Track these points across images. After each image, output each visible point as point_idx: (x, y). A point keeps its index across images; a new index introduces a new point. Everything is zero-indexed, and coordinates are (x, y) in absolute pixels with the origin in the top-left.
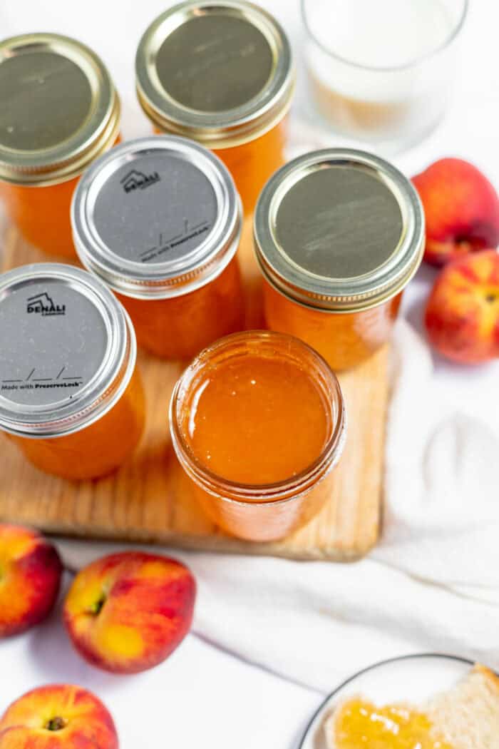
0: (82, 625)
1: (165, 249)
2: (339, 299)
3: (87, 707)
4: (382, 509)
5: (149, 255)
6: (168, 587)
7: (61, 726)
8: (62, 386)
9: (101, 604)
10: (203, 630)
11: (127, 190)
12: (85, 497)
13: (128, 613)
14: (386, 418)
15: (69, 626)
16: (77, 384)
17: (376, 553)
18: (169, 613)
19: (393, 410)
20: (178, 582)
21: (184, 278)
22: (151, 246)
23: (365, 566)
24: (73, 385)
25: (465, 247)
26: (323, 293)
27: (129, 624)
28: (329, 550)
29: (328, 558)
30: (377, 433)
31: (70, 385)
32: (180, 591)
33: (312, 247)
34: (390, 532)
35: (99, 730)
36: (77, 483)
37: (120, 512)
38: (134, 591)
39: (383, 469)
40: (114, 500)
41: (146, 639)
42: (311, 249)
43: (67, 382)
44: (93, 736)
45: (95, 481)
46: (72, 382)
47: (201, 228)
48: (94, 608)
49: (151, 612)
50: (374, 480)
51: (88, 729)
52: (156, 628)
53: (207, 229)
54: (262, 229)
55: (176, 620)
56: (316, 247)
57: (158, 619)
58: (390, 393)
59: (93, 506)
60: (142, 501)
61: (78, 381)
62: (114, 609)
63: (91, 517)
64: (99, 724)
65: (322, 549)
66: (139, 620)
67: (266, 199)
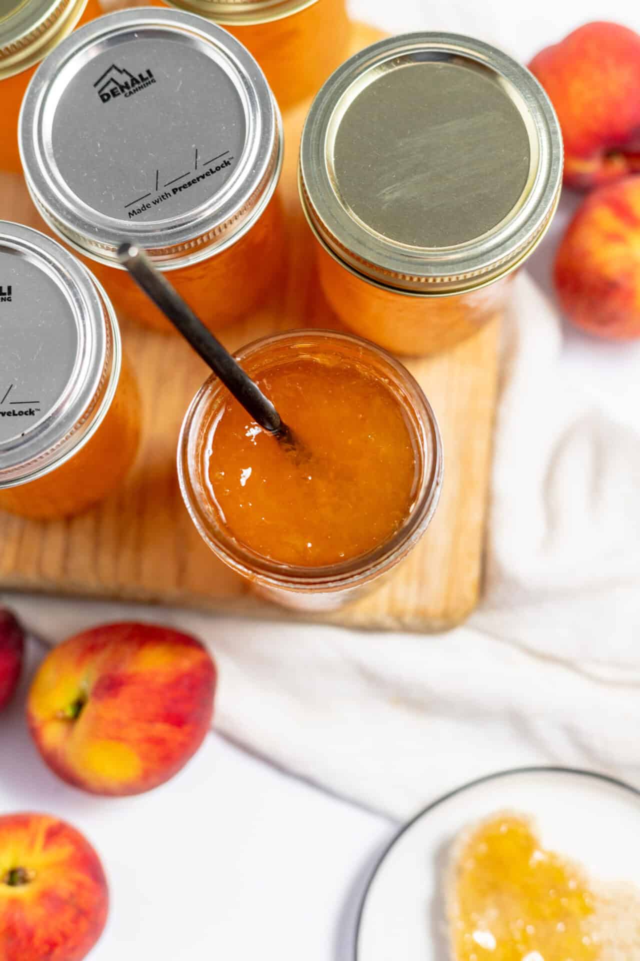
0: (53, 734)
1: (166, 196)
2: (431, 280)
3: (63, 851)
4: (485, 557)
5: (139, 205)
6: (176, 683)
7: (24, 881)
8: (9, 414)
9: (79, 705)
10: (227, 727)
11: (105, 98)
12: (56, 539)
13: (118, 724)
14: (494, 422)
15: (34, 734)
16: (31, 413)
17: (478, 619)
18: (177, 721)
19: (503, 410)
20: (190, 675)
21: (192, 244)
22: (143, 192)
23: (460, 637)
24: (26, 413)
25: (619, 165)
26: (406, 272)
27: (119, 739)
28: (408, 619)
29: (406, 629)
30: (480, 446)
31: (21, 413)
32: (193, 687)
33: (389, 195)
34: (496, 593)
35: (80, 885)
36: (44, 523)
37: (106, 561)
38: (126, 693)
39: (489, 500)
40: (97, 546)
41: (144, 757)
42: (387, 198)
43: (17, 408)
44: (72, 895)
45: (69, 519)
46: (25, 408)
47: (219, 162)
48: (69, 712)
49: (151, 722)
50: (476, 517)
51: (64, 887)
52: (158, 742)
53: (227, 164)
54: (314, 167)
55: (187, 728)
56: (397, 195)
57: (161, 729)
58: (501, 382)
59: (67, 553)
60: (139, 547)
61: (33, 407)
62: (98, 718)
63: (65, 569)
64: (80, 876)
65: (399, 617)
66: (134, 732)
67: (318, 116)
